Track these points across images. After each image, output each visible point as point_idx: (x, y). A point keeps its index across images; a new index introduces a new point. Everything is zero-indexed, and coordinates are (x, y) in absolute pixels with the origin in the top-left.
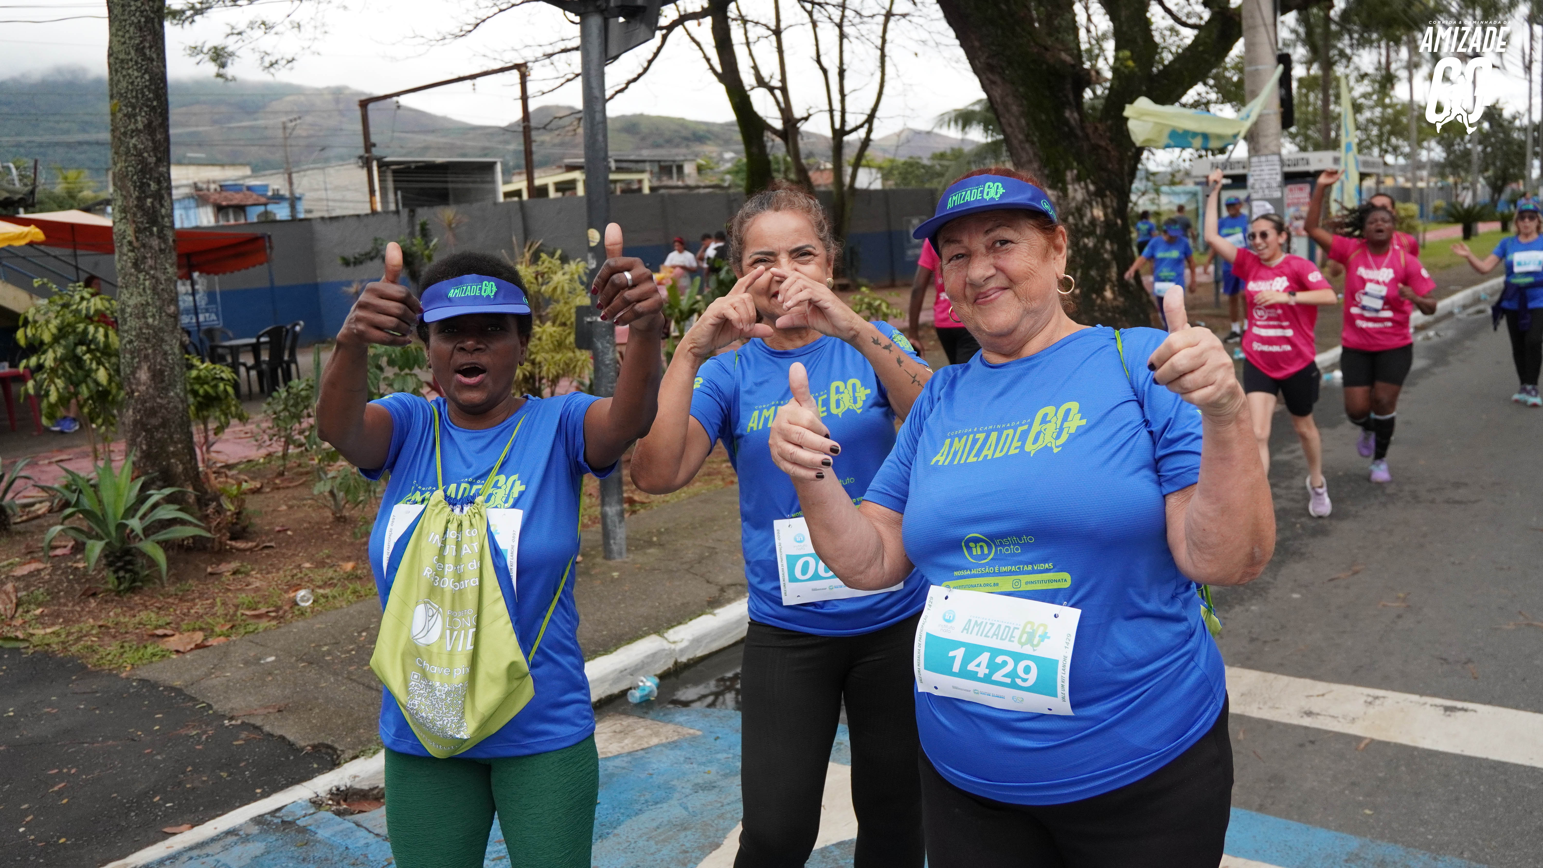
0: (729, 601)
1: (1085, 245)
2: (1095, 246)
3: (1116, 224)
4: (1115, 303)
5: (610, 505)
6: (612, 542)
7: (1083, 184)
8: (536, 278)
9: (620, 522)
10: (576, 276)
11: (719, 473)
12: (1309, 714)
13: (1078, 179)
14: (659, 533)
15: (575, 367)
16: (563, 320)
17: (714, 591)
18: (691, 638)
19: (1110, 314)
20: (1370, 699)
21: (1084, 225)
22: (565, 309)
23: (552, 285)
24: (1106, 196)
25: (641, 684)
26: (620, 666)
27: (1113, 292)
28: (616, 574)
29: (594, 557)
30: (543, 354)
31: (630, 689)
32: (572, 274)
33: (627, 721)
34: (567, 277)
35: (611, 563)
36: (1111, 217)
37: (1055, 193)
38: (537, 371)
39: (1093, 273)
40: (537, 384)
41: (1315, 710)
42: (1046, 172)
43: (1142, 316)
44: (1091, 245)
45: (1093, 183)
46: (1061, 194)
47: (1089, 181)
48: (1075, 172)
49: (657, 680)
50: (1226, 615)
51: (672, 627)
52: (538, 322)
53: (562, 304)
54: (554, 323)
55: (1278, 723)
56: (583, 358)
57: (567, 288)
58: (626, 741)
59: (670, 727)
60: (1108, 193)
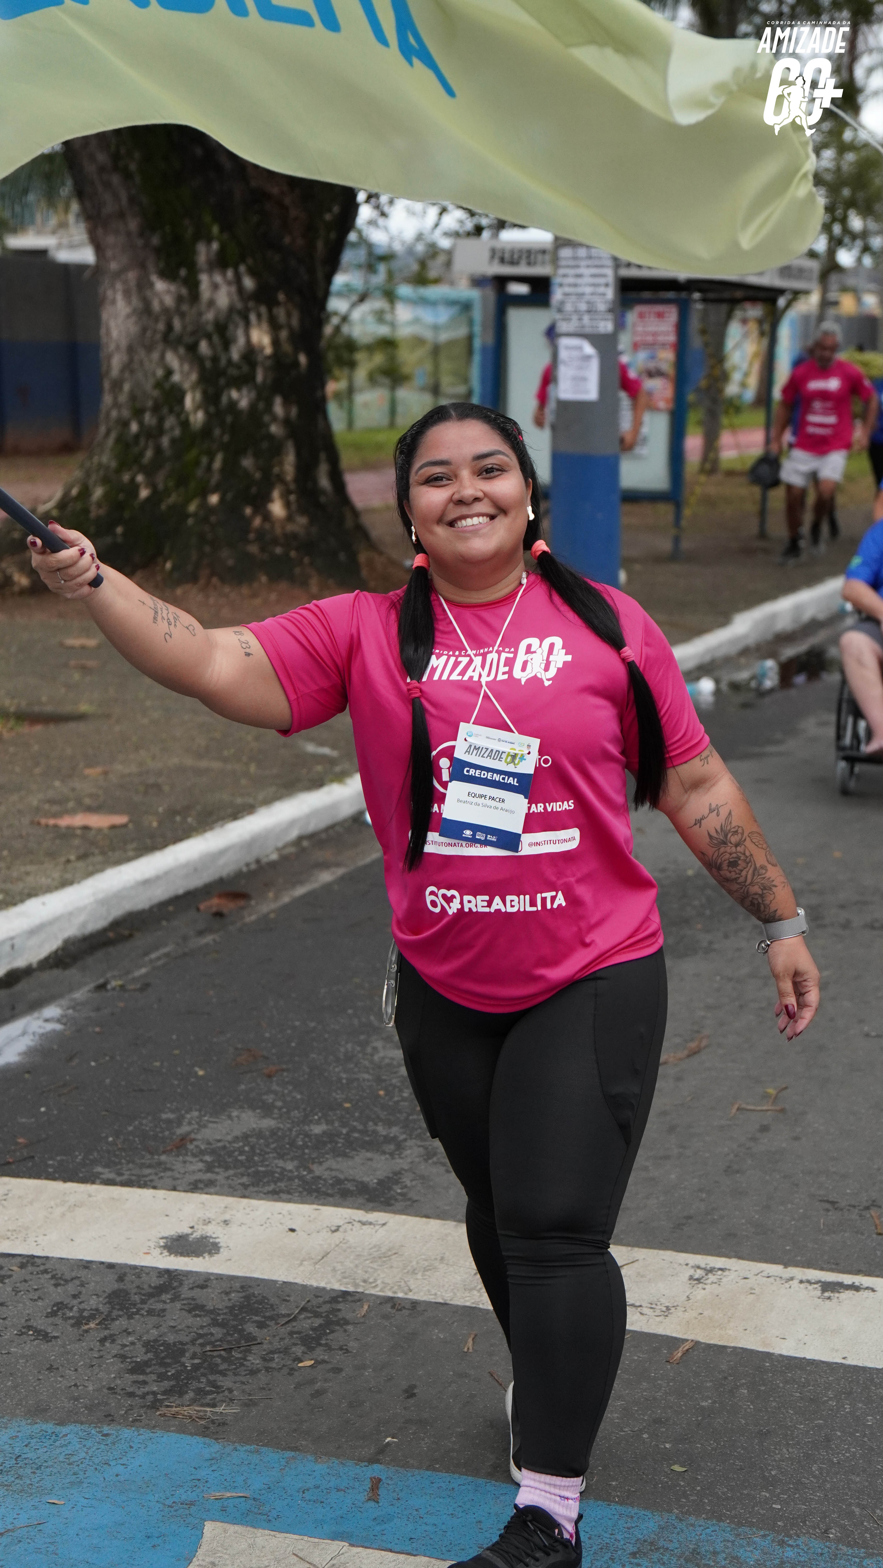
1: (233, 404)
2: (253, 406)
3: (296, 363)
4: (290, 528)
7: (230, 273)
13: (221, 262)
19: (278, 550)
20: (699, 1273)
21: (230, 361)
24: (278, 303)
27: (287, 505)
36: (287, 348)
37: (173, 288)
39: (247, 462)
42: (155, 240)
43: (342, 556)
44: (244, 403)
45: (252, 272)
46: (184, 291)
47: (242, 268)
48: (215, 246)
60: (281, 297)
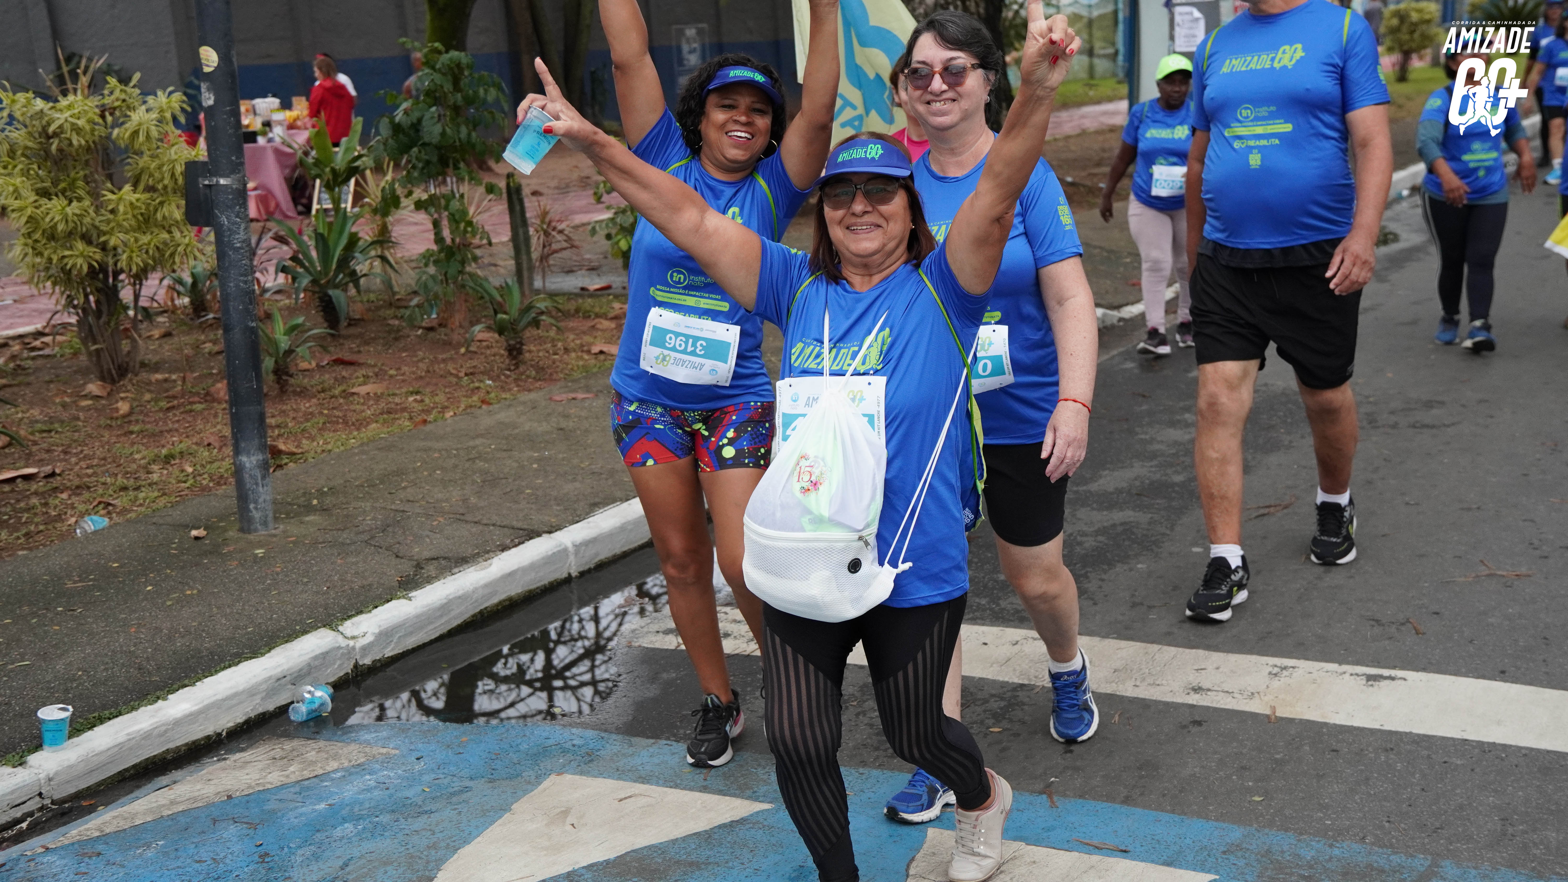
0: (429, 580)
5: (248, 454)
6: (252, 506)
8: (103, 117)
9: (264, 477)
10: (168, 115)
11: (404, 410)
12: (1197, 690)
14: (321, 494)
15: (172, 255)
16: (151, 182)
17: (407, 568)
18: (377, 631)
20: (1276, 670)
22: (153, 165)
23: (130, 126)
25: (307, 696)
26: (277, 672)
28: (260, 552)
29: (225, 530)
30: (121, 235)
31: (292, 702)
32: (162, 111)
33: (289, 745)
34: (154, 115)
35: (251, 537)
38: (111, 262)
40: (111, 280)
41: (1205, 685)
49: (331, 690)
50: (1104, 576)
51: (350, 617)
52: (109, 185)
53: (146, 158)
54: (135, 185)
55: (1157, 702)
56: (187, 240)
57: (154, 133)
58: (292, 769)
59: (353, 747)
